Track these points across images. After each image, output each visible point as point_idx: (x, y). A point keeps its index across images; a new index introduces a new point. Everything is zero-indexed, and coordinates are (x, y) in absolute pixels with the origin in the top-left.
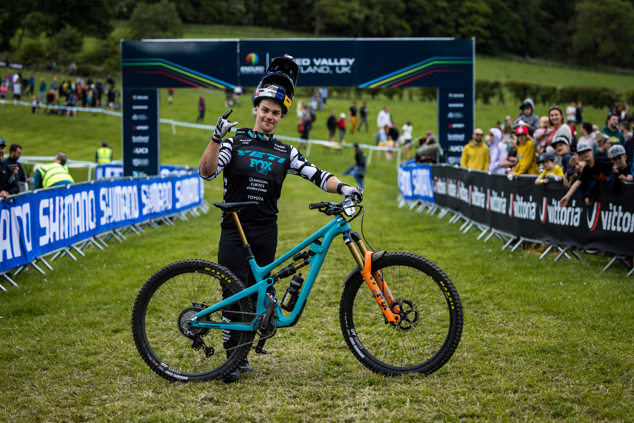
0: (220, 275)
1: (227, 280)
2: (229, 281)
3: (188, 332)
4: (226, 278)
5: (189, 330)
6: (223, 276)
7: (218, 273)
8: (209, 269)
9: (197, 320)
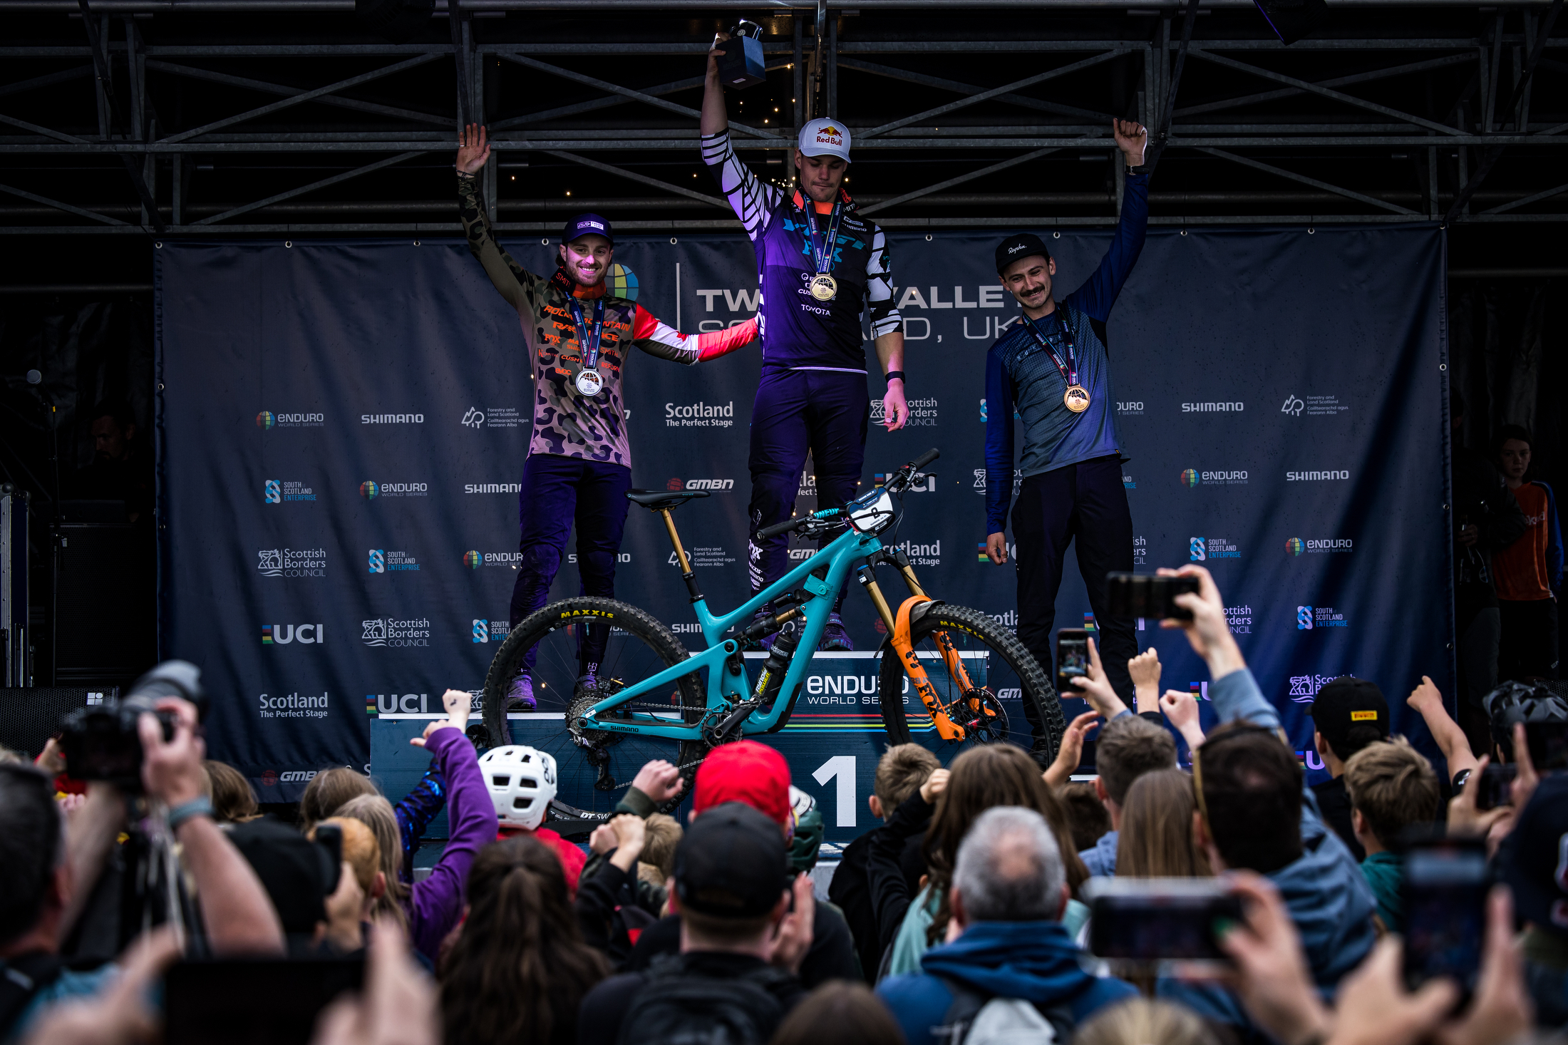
0: (591, 613)
1: (606, 614)
2: (610, 615)
3: (579, 738)
4: (603, 613)
5: (581, 736)
6: (595, 612)
7: (586, 612)
8: (568, 614)
9: (596, 716)
